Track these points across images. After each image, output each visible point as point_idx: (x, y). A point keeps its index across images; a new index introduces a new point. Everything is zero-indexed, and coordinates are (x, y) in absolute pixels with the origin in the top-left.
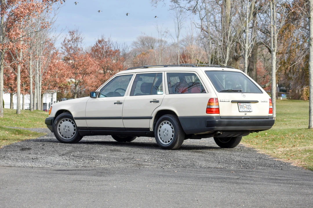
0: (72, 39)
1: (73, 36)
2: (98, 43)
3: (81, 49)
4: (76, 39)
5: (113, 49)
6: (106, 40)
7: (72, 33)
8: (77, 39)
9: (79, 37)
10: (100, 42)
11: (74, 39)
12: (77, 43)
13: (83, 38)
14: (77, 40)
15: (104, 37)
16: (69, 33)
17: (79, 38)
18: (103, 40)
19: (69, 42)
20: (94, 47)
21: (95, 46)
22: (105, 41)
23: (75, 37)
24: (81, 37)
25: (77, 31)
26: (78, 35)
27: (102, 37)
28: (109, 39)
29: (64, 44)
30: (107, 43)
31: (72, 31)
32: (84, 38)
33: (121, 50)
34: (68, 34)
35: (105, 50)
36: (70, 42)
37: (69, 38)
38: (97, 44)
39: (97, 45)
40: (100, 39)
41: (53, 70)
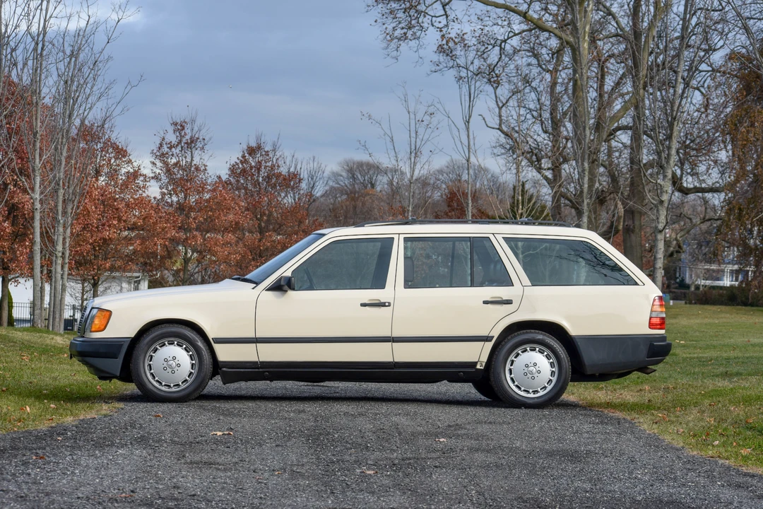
0: (180, 142)
1: (183, 134)
2: (246, 155)
3: (203, 168)
4: (189, 141)
5: (284, 170)
7: (179, 127)
8: (192, 142)
9: (197, 136)
10: (252, 151)
11: (184, 140)
12: (191, 152)
13: (207, 139)
15: (262, 141)
16: (173, 128)
17: (198, 138)
18: (259, 147)
19: (170, 148)
21: (238, 162)
22: (266, 150)
23: (188, 137)
24: (201, 138)
25: (193, 121)
27: (258, 138)
29: (158, 154)
30: (271, 155)
31: (179, 121)
32: (210, 139)
33: (304, 175)
34: (171, 129)
35: (263, 173)
36: (173, 149)
37: (172, 138)
38: (244, 156)
39: (244, 161)
40: (254, 144)
41: (124, 218)
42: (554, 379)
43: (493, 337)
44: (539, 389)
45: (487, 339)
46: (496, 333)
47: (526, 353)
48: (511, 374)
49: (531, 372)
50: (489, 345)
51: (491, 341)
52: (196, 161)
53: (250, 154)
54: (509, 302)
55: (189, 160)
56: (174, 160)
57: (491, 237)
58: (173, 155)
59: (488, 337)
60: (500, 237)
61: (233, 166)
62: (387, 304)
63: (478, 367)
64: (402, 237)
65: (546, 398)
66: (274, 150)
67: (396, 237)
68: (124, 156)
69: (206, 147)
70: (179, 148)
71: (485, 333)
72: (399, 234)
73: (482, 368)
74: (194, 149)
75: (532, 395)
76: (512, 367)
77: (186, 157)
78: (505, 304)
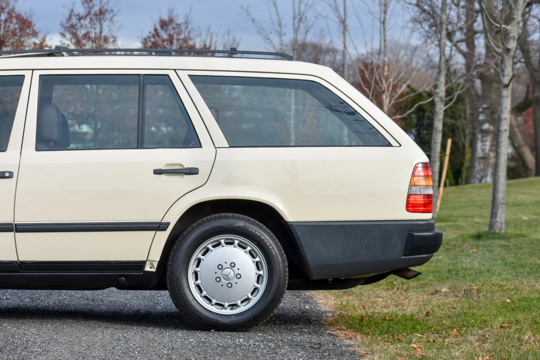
0: (89, 13)
2: (158, 28)
4: (98, 12)
6: (180, 20)
9: (105, 7)
10: (164, 24)
11: (93, 12)
12: (101, 24)
13: (115, 10)
14: (102, 16)
18: (171, 21)
19: (80, 19)
20: (149, 37)
21: (150, 35)
26: (103, 4)
27: (171, 11)
28: (186, 18)
30: (183, 28)
32: (119, 10)
36: (82, 21)
38: (156, 30)
40: (165, 18)
42: (262, 287)
43: (168, 224)
44: (239, 302)
45: (160, 227)
46: (173, 218)
47: (219, 248)
48: (197, 279)
49: (227, 277)
50: (163, 237)
51: (165, 229)
52: (105, 32)
53: (162, 27)
54: (193, 172)
55: (98, 31)
56: (83, 32)
57: (172, 75)
58: (82, 26)
59: (160, 223)
60: (184, 75)
61: (145, 39)
62: (7, 174)
63: (147, 268)
64: (37, 74)
65: (249, 315)
66: (187, 23)
67: (28, 74)
68: (29, 27)
69: (115, 19)
70: (88, 20)
71: (156, 218)
72: (33, 70)
73: (154, 270)
74: (103, 21)
75: (228, 312)
76: (198, 269)
77: (95, 29)
78: (187, 174)
